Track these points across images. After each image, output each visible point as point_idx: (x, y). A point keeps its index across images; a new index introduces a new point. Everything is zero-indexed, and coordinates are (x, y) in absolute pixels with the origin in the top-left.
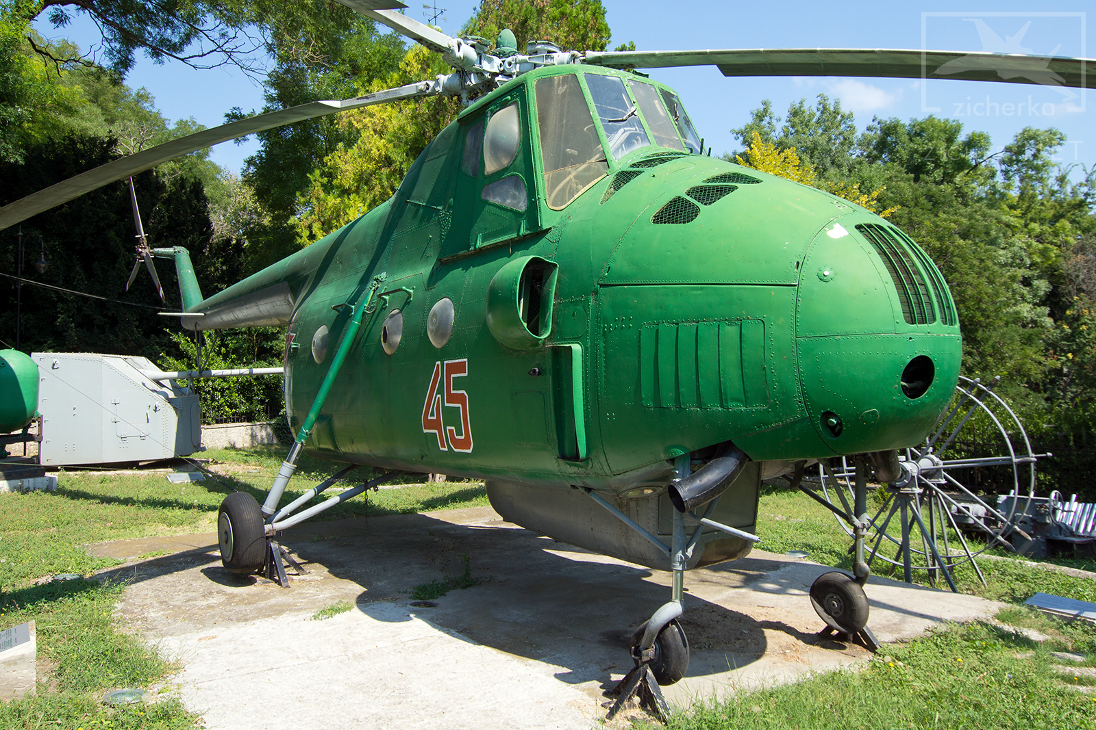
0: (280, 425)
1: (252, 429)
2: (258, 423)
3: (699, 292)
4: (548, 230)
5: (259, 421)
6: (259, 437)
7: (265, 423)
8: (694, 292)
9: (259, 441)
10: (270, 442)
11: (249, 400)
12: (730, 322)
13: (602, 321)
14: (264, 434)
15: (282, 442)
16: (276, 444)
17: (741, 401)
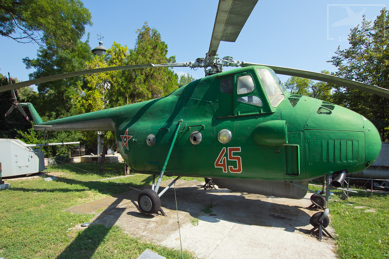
0: (57, 158)
1: (48, 160)
2: (50, 158)
3: (340, 133)
4: (273, 113)
5: (50, 157)
6: (51, 162)
7: (52, 158)
8: (338, 133)
9: (51, 163)
10: (54, 163)
11: (47, 151)
12: (349, 140)
13: (307, 139)
14: (52, 161)
15: (58, 163)
16: (56, 164)
17: (351, 160)
